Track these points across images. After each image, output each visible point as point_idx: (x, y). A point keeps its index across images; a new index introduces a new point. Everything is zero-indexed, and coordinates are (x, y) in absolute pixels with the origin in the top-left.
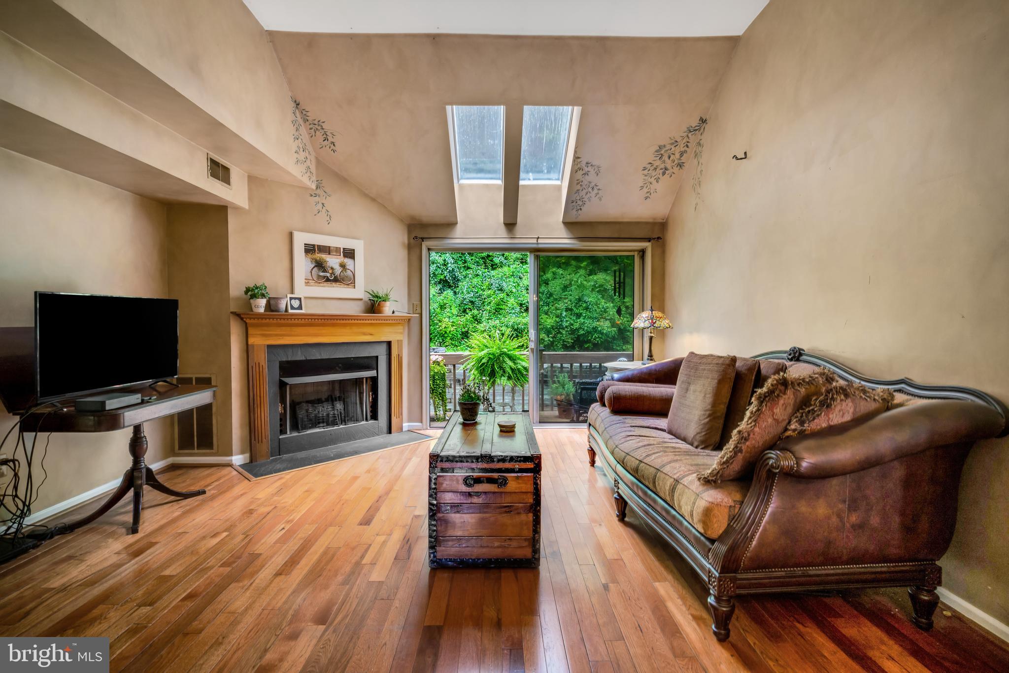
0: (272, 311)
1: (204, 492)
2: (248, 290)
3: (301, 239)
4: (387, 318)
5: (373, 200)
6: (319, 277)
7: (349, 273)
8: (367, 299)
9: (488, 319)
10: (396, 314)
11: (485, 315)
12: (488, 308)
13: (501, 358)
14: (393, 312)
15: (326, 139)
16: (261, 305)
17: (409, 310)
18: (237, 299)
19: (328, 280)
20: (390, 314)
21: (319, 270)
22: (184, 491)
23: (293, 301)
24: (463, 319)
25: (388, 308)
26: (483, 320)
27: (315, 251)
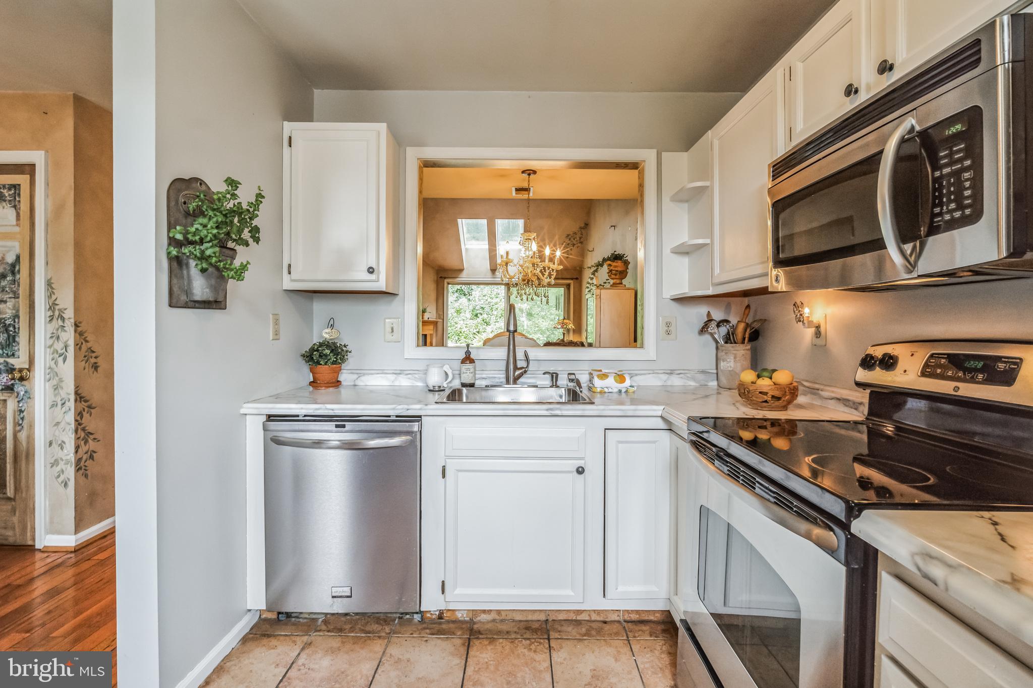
17: (436, 317)
24: (475, 322)
25: (426, 316)
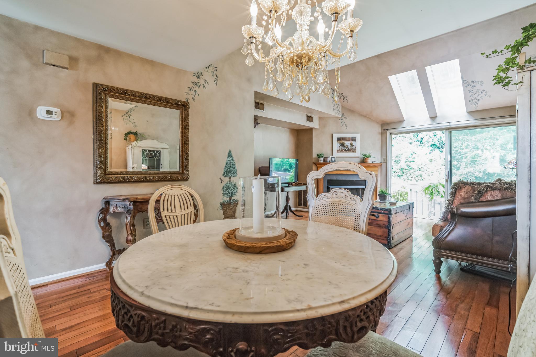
0: (325, 162)
1: (302, 216)
2: (318, 155)
3: (336, 136)
4: (370, 164)
5: (365, 116)
6: (342, 149)
7: (354, 147)
8: (361, 157)
9: (465, 167)
10: (374, 163)
11: (463, 165)
12: (465, 160)
13: (438, 186)
14: (373, 162)
15: (344, 99)
16: (321, 160)
17: (381, 161)
18: (315, 158)
19: (345, 150)
20: (371, 162)
21: (342, 147)
22: (298, 215)
23: (332, 159)
25: (370, 161)
26: (461, 168)
27: (340, 140)
